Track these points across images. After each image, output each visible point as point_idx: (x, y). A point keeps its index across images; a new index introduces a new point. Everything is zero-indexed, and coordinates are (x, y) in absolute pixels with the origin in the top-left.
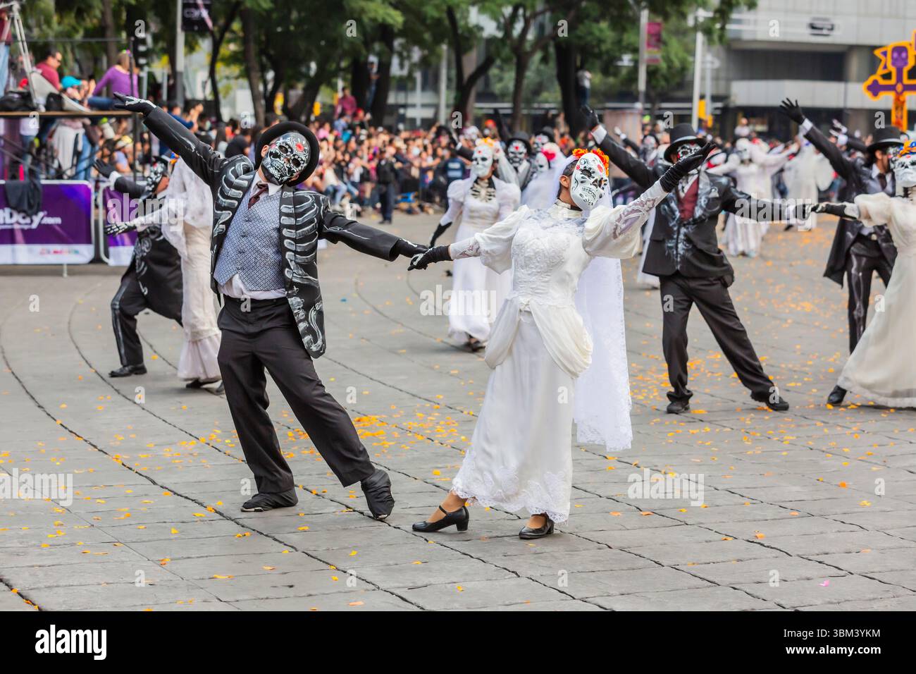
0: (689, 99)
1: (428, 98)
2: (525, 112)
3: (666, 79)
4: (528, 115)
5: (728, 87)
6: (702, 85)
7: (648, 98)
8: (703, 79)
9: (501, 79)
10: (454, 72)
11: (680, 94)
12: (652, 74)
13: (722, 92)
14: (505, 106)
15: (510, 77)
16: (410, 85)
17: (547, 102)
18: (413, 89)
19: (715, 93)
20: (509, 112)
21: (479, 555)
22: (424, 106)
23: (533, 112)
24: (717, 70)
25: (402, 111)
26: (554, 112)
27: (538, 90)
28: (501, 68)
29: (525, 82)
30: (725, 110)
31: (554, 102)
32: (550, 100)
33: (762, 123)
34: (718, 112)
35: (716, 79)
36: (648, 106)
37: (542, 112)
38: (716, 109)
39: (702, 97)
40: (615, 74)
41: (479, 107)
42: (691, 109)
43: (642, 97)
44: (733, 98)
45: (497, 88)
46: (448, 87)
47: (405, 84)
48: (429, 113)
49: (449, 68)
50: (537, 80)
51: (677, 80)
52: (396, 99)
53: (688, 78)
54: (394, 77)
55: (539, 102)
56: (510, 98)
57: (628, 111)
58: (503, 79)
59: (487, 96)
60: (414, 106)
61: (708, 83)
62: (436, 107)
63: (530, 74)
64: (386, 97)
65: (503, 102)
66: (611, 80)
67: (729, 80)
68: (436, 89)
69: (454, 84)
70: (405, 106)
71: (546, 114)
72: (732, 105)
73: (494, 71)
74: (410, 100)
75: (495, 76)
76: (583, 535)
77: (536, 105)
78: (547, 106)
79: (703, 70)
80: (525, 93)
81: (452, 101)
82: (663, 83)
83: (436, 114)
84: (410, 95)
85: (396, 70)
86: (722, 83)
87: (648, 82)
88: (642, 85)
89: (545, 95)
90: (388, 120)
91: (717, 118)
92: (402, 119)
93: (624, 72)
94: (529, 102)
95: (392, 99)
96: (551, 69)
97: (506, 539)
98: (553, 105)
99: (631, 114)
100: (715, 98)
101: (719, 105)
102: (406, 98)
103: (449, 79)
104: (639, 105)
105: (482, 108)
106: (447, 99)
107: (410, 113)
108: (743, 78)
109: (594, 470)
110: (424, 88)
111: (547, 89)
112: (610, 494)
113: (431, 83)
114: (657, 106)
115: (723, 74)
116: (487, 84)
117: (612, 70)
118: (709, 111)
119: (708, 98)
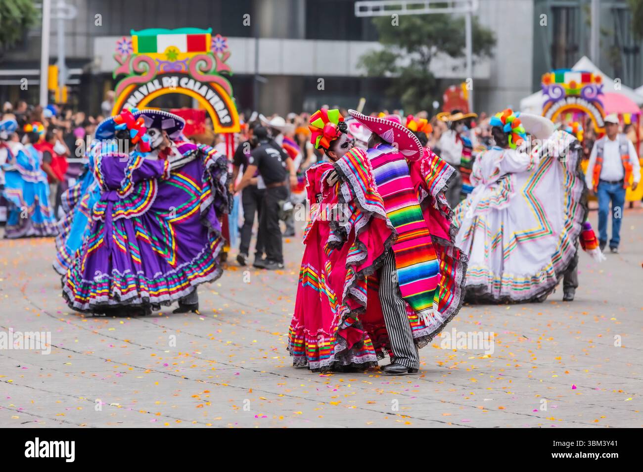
0: (35, 63)
5: (90, 46)
6: (53, 44)
8: (54, 34)
11: (20, 57)
13: (81, 53)
19: (71, 54)
24: (74, 22)
30: (86, 78)
34: (76, 82)
35: (71, 34)
38: (73, 77)
39: (53, 61)
42: (38, 78)
44: (97, 61)
51: (16, 36)
53: (33, 34)
61: (62, 39)
67: (91, 37)
72: (95, 72)
79: (54, 22)
86: (81, 40)
91: (74, 91)
100: (70, 62)
101: (78, 71)
115: (80, 28)
118: (63, 79)
119: (61, 63)
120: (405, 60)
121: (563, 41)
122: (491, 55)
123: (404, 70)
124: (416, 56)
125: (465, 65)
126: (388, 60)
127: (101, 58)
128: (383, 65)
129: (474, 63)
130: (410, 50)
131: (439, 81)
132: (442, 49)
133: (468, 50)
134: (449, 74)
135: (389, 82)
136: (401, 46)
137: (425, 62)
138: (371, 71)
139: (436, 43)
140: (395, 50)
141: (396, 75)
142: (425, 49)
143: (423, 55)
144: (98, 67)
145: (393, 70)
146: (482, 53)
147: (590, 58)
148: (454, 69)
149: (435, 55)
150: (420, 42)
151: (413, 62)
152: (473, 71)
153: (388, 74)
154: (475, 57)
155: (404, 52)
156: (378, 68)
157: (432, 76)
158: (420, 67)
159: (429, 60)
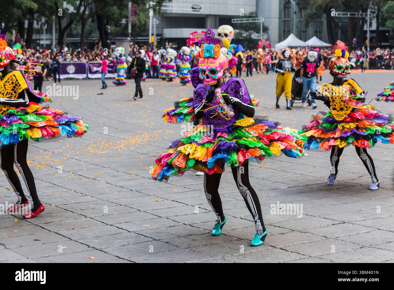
0: (148, 36)
1: (48, 36)
2: (86, 41)
3: (139, 28)
4: (87, 42)
5: (162, 31)
6: (153, 30)
7: (132, 35)
8: (153, 28)
9: (76, 29)
10: (58, 26)
11: (144, 34)
12: (133, 26)
13: (160, 33)
14: (78, 39)
15: (79, 28)
16: (41, 31)
17: (94, 37)
18: (42, 33)
19: (157, 33)
20: (79, 41)
21: (71, 210)
22: (47, 39)
23: (89, 41)
24: (158, 25)
25: (38, 42)
26: (97, 41)
27: (90, 33)
28: (76, 25)
29: (85, 30)
30: (161, 39)
31: (97, 37)
32: (95, 37)
33: (175, 44)
34: (159, 40)
35: (157, 28)
36: (132, 38)
37: (93, 41)
38: (158, 39)
39: (153, 35)
40: (120, 27)
41: (67, 40)
42: (148, 39)
43: (130, 35)
44: (164, 35)
45: (75, 32)
46: (56, 32)
47: (39, 32)
48: (48, 42)
49: (56, 25)
50: (90, 29)
51: (143, 28)
52: (36, 37)
53: (147, 28)
54: (35, 29)
55: (91, 38)
56: (80, 36)
57: (125, 40)
58: (77, 29)
59: (71, 35)
60: (43, 39)
61: (155, 29)
62: (52, 40)
63: (87, 27)
64: (32, 36)
65: (77, 38)
66: (118, 29)
67: (162, 28)
68: (51, 33)
69: (58, 31)
70: (39, 40)
71: (94, 42)
72: (164, 38)
73: (73, 26)
74: (41, 38)
75: (74, 28)
76: (110, 201)
77: (90, 39)
78: (94, 39)
79: (153, 25)
80: (85, 34)
81: (57, 38)
82: (138, 29)
83: (52, 43)
84: (41, 35)
85: (35, 26)
86: (160, 29)
87: (132, 29)
88: (130, 31)
89: (93, 34)
90: (33, 45)
91: (158, 42)
92: (39, 44)
93: (123, 25)
94: (87, 37)
95: (34, 37)
96: (95, 25)
97: (81, 203)
98: (96, 39)
99: (126, 41)
100: (157, 35)
101: (159, 38)
102: (40, 36)
103: (56, 29)
104: (129, 39)
105: (69, 40)
106: (56, 37)
107: (42, 42)
108: (168, 28)
109: (115, 176)
110: (46, 33)
111: (94, 33)
112: (120, 185)
113: (49, 31)
114: (136, 38)
115: (160, 26)
116: (71, 31)
117: (118, 25)
118: (155, 40)
119: (155, 35)
120: (245, 34)
121: (286, 29)
122: (268, 33)
123: (245, 37)
124: (248, 33)
125: (260, 36)
126: (240, 34)
127: (165, 34)
128: (239, 36)
129: (263, 35)
130: (246, 32)
131: (254, 40)
132: (254, 31)
133: (261, 32)
134: (256, 38)
135: (241, 40)
136: (244, 31)
137: (250, 35)
138: (236, 37)
139: (253, 30)
140: (242, 32)
141: (243, 38)
142: (250, 31)
143: (249, 33)
144: (165, 36)
145: (242, 37)
146: (265, 32)
147: (293, 33)
148: (258, 37)
149: (253, 33)
150: (249, 30)
151: (247, 35)
152: (263, 37)
153: (240, 38)
154: (263, 34)
155: (244, 32)
156: (237, 37)
157: (252, 38)
158: (249, 36)
159: (251, 34)
